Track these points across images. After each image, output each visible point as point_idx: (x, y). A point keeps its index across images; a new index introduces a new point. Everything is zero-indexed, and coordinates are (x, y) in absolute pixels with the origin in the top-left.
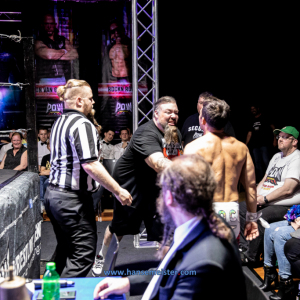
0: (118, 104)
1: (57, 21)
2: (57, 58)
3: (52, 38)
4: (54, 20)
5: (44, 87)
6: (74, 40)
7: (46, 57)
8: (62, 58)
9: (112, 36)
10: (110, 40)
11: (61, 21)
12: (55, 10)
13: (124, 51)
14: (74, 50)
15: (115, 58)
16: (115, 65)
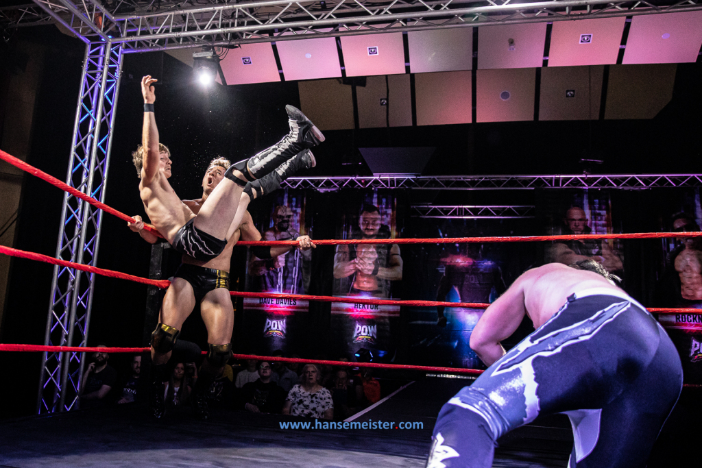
0: (694, 342)
1: (588, 216)
6: (614, 243)
10: (677, 242)
11: (595, 216)
12: (586, 201)
13: (700, 261)
15: (685, 271)
16: (686, 281)
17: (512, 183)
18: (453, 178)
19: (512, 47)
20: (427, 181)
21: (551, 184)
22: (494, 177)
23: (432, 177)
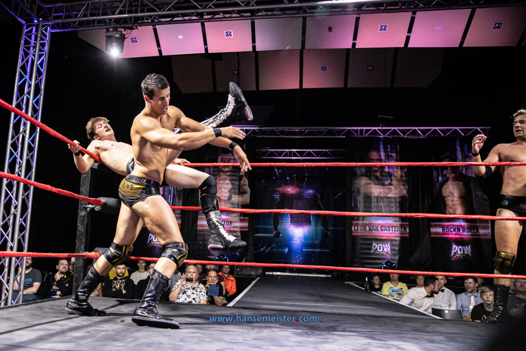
0: (454, 246)
1: (383, 157)
2: (382, 195)
3: (378, 174)
4: (380, 156)
5: (369, 225)
6: (401, 176)
7: (371, 193)
8: (389, 195)
9: (445, 172)
10: (444, 176)
12: (381, 147)
13: (459, 189)
14: (402, 187)
15: (449, 196)
16: (450, 203)
17: (330, 133)
18: (286, 129)
19: (331, 33)
20: (268, 131)
21: (357, 133)
22: (316, 128)
23: (272, 128)
